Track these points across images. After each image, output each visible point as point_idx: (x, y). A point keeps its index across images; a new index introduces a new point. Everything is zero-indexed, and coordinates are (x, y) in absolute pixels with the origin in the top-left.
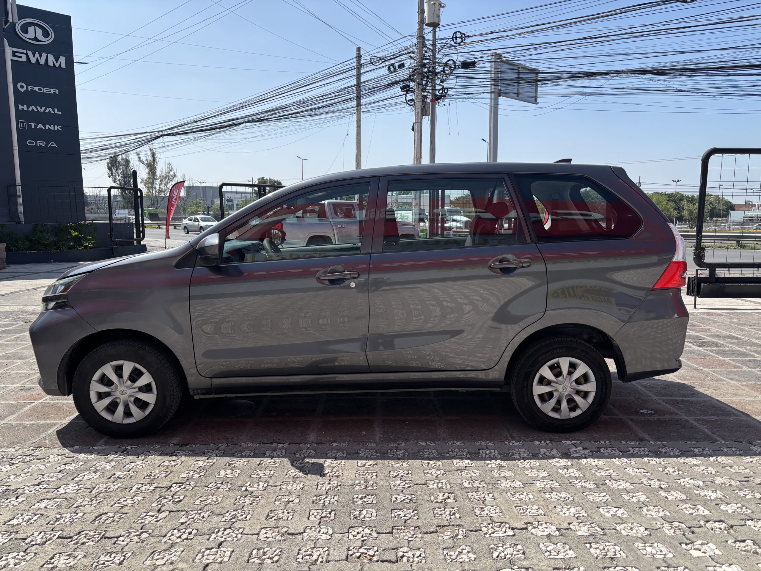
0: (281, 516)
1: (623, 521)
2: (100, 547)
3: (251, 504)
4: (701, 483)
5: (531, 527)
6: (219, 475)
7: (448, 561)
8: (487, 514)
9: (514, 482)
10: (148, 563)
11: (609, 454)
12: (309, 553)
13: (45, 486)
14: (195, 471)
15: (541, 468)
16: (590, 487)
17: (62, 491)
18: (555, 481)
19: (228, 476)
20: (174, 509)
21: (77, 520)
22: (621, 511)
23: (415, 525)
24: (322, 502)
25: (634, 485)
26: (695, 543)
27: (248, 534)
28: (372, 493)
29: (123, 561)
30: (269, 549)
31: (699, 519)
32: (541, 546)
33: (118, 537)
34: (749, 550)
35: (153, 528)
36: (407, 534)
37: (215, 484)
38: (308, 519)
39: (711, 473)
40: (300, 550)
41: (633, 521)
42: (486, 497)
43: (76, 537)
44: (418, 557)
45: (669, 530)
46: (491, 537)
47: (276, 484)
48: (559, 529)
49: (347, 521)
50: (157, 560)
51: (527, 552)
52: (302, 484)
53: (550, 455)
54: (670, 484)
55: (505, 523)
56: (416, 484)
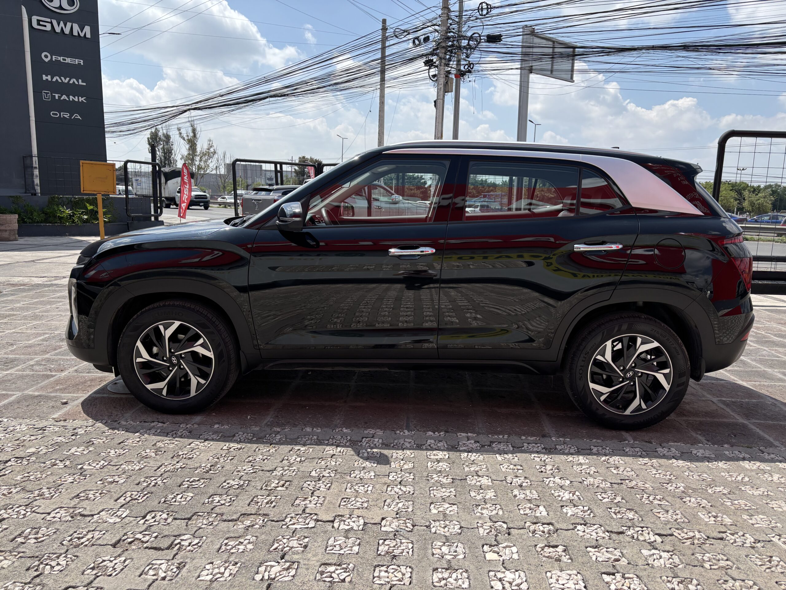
0: (90, 496)
1: (445, 518)
3: (72, 482)
4: (568, 483)
6: (67, 452)
7: (220, 551)
8: (305, 505)
11: (499, 449)
12: (82, 535)
14: (47, 446)
15: (413, 459)
16: (444, 482)
18: (412, 474)
19: (76, 453)
23: (220, 512)
24: (147, 484)
25: (495, 482)
26: (500, 546)
27: (38, 513)
28: (208, 477)
30: (46, 529)
31: (525, 521)
32: (332, 539)
34: (553, 556)
36: (205, 521)
37: (53, 461)
38: (116, 501)
39: (589, 473)
40: (75, 532)
41: (455, 519)
42: (322, 487)
44: (194, 545)
45: (485, 530)
46: (288, 528)
47: (118, 464)
48: (365, 524)
49: (153, 504)
51: (309, 545)
52: (145, 464)
53: (434, 447)
54: (533, 483)
55: (316, 514)
56: (263, 470)
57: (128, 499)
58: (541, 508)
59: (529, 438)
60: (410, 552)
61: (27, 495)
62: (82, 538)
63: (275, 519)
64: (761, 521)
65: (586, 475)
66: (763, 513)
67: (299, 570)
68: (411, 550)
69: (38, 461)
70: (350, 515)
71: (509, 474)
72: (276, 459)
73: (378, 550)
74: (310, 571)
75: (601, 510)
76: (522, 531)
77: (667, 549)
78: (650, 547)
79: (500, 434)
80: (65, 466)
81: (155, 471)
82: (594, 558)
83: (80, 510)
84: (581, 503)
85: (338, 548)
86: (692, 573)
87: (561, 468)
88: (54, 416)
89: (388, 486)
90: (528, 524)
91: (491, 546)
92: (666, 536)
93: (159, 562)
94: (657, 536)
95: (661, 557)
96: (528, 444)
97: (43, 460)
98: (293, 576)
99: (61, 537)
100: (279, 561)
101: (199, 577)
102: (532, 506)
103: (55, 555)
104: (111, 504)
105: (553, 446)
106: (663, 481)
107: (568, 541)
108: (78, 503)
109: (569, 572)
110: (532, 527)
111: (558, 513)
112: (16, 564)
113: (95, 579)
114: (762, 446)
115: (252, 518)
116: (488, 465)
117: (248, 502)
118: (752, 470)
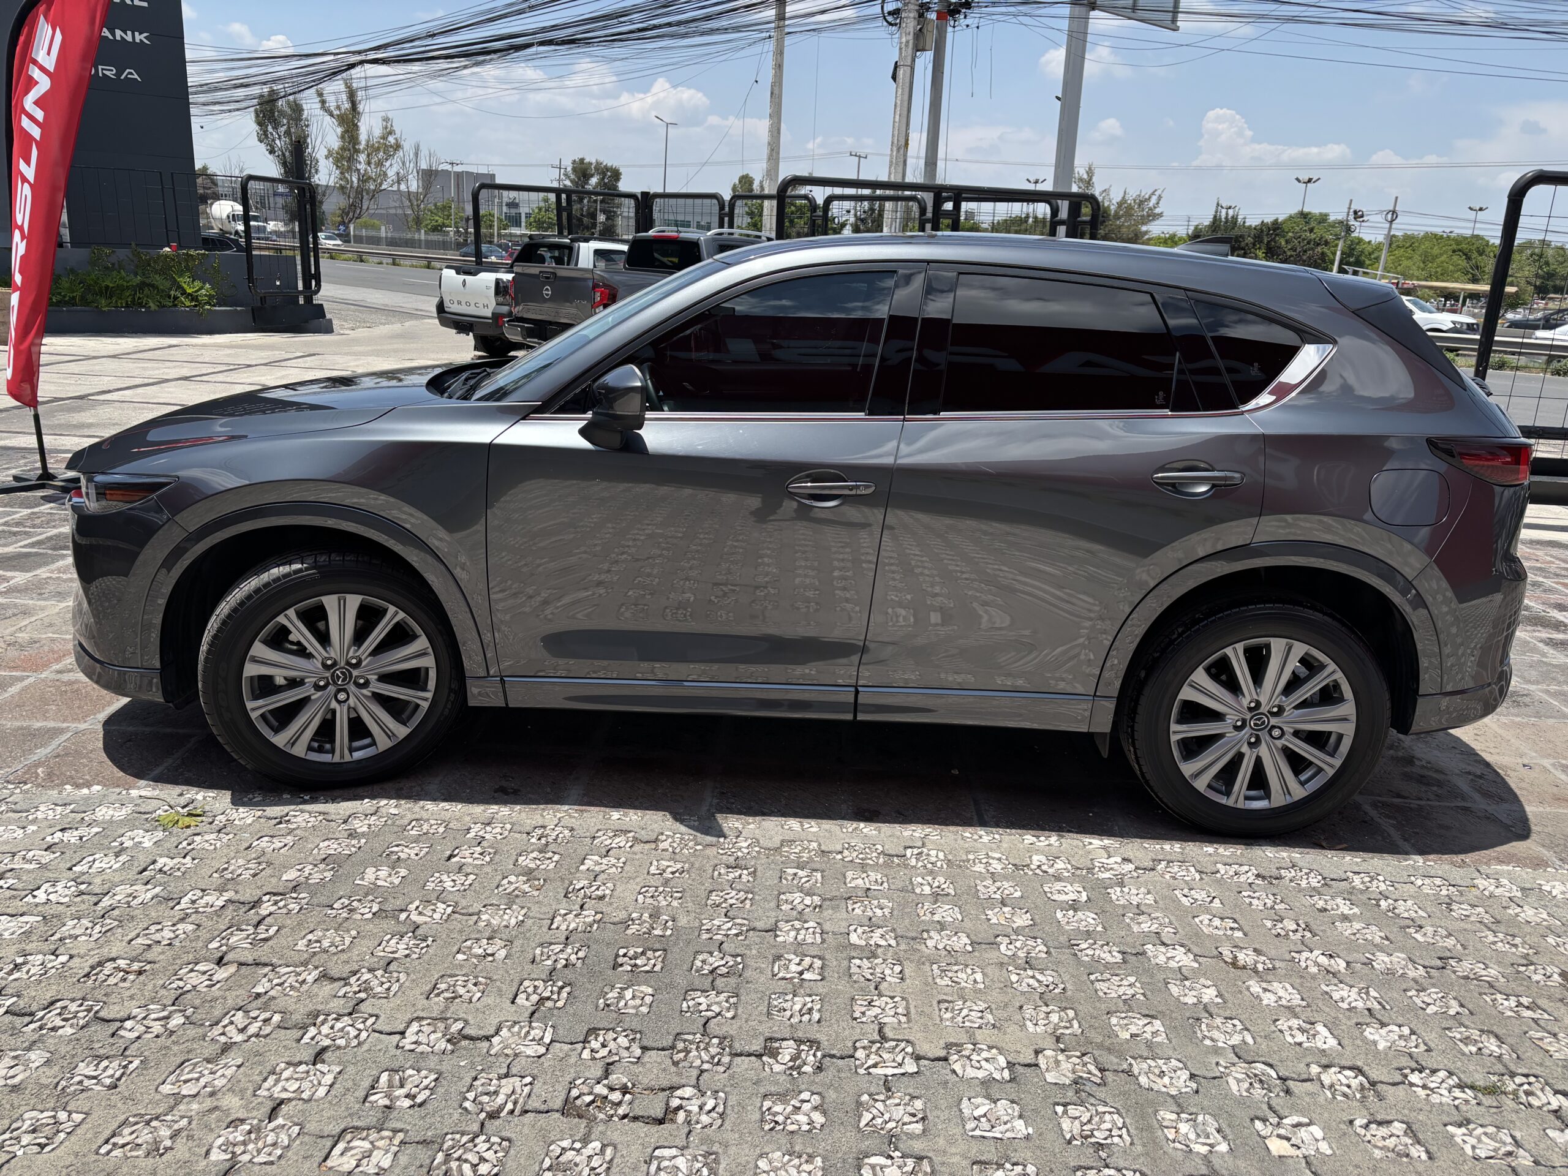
1: (1152, 1051)
2: (83, 1041)
4: (1343, 964)
5: (956, 1057)
6: (363, 879)
7: (767, 1127)
8: (875, 1017)
9: (955, 938)
10: (166, 1089)
12: (492, 1089)
13: (11, 881)
14: (315, 865)
15: (1022, 903)
16: (1109, 959)
17: (41, 896)
18: (1039, 941)
19: (379, 883)
20: (250, 960)
21: (54, 970)
22: (1157, 1024)
23: (720, 1033)
24: (549, 962)
25: (1201, 959)
26: (1285, 1122)
27: (381, 1032)
29: (119, 1079)
30: (415, 1072)
31: (1309, 1060)
32: (965, 1103)
33: (122, 1021)
35: (197, 1002)
36: (702, 1053)
37: (347, 902)
38: (513, 1002)
40: (475, 1079)
41: (1170, 1053)
42: (888, 972)
43: (41, 1014)
44: (710, 1112)
45: (1238, 1081)
46: (869, 1074)
47: (471, 910)
48: (1011, 1065)
49: (589, 1012)
50: (185, 1082)
52: (523, 912)
54: (1278, 964)
55: (908, 1041)
56: (754, 929)
57: (535, 998)
60: (1125, 1136)
62: (496, 1093)
68: (1124, 1130)
69: (315, 901)
70: (974, 1045)
72: (765, 899)
75: (1434, 1035)
76: (1310, 1087)
78: (1558, 1123)
79: (1163, 840)
80: (374, 914)
81: (549, 929)
82: (1469, 1151)
83: (458, 1025)
84: (1391, 1019)
85: (985, 1124)
87: (1314, 927)
89: (1009, 971)
91: (1267, 1122)
93: (667, 1153)
94: (1560, 1096)
96: (1224, 864)
97: (323, 900)
99: (455, 1092)
102: (1301, 1022)
103: (465, 1139)
104: (508, 1012)
105: (1275, 873)
106: (1516, 960)
107: (1406, 1112)
108: (447, 1008)
111: (1359, 1042)
116: (1172, 918)
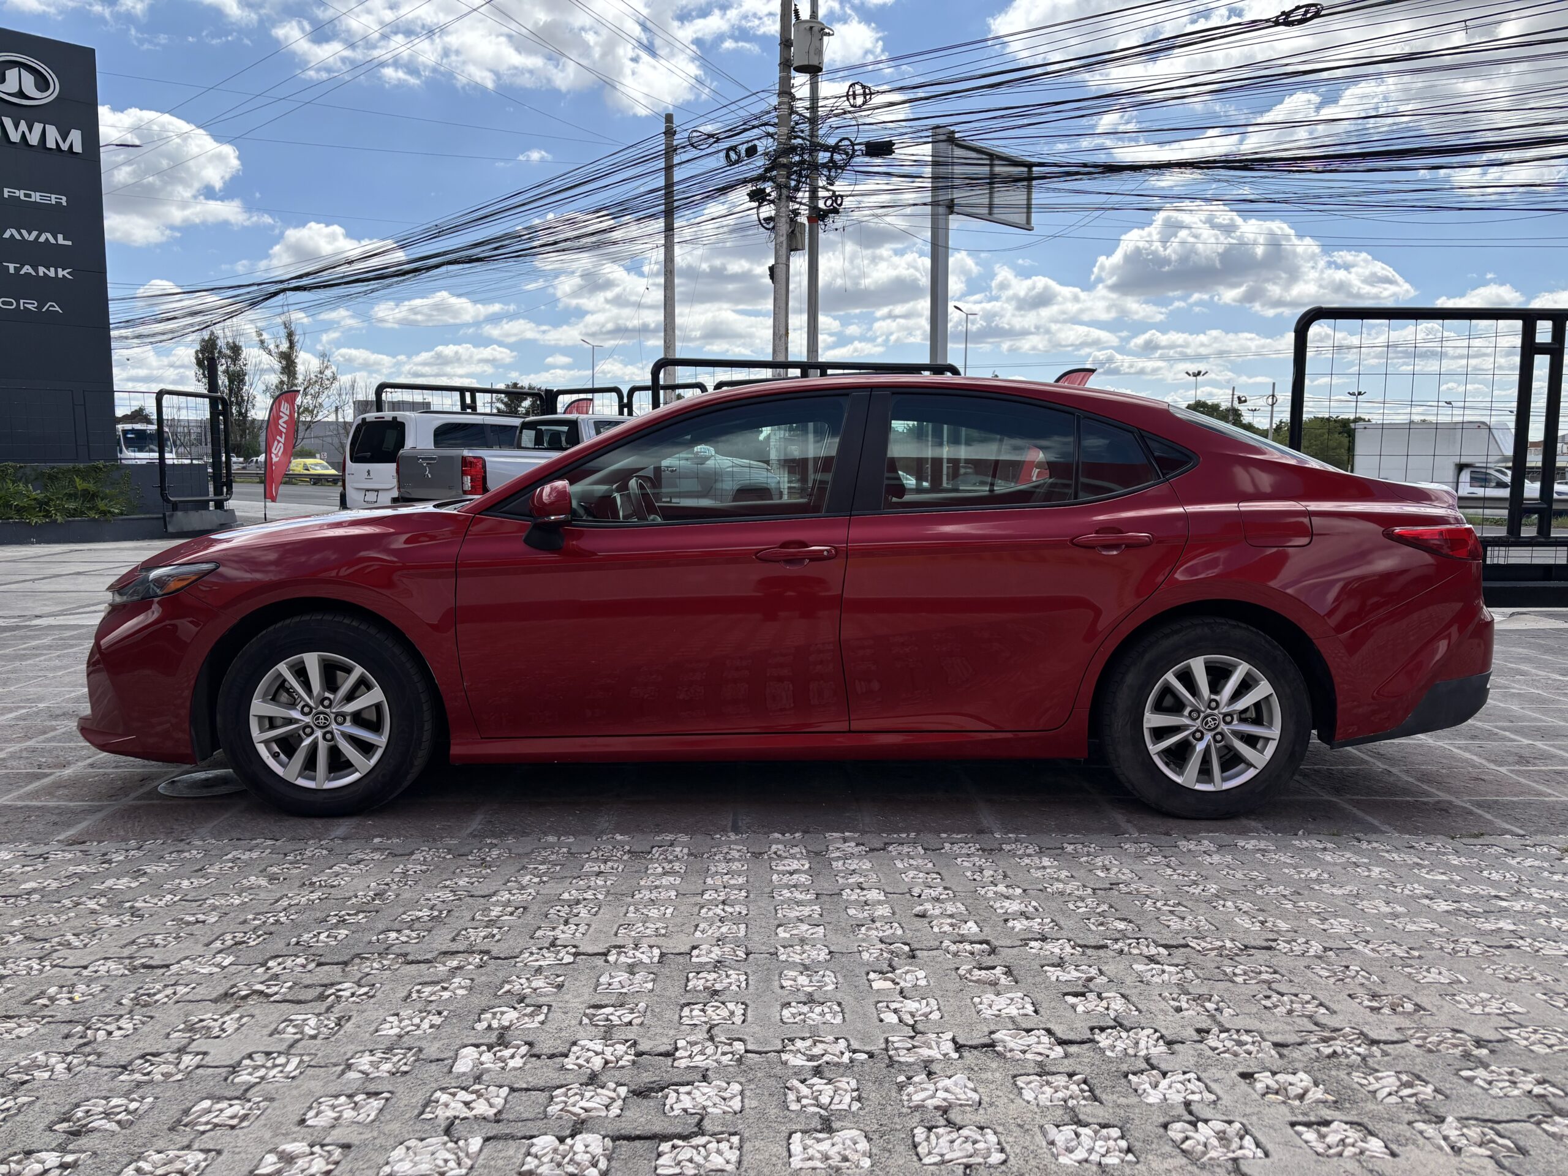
0: (157, 941)
3: (119, 925)
18: (744, 891)
19: (115, 887)
23: (399, 952)
25: (890, 895)
26: (897, 971)
28: (371, 909)
31: (945, 939)
32: (606, 976)
34: (985, 979)
39: (1057, 878)
41: (820, 942)
45: (871, 953)
46: (526, 965)
48: (662, 955)
49: (279, 945)
51: (567, 984)
52: (251, 897)
54: (958, 894)
58: (971, 924)
59: (954, 836)
61: (39, 945)
62: (156, 994)
63: (501, 955)
64: (1340, 926)
65: (1051, 882)
66: (1344, 917)
67: (550, 1015)
68: (744, 983)
69: (46, 899)
70: (636, 945)
71: (918, 884)
72: (494, 881)
73: (686, 986)
74: (570, 1015)
75: (1072, 921)
76: (934, 953)
77: (1175, 961)
78: (1147, 962)
79: (902, 832)
81: (272, 904)
82: (1053, 978)
83: (143, 960)
84: (1039, 915)
85: (616, 985)
86: (1213, 989)
88: (60, 838)
89: (702, 907)
90: (944, 945)
91: (881, 972)
92: (1177, 947)
93: (301, 1017)
94: (1161, 949)
95: (1163, 972)
96: (952, 844)
97: (55, 899)
98: (542, 1023)
99: (116, 995)
100: (516, 1006)
101: (377, 1031)
102: (954, 921)
103: (111, 1018)
104: (199, 949)
105: (996, 846)
106: (1183, 883)
107: (1012, 961)
109: (1009, 995)
110: (953, 948)
111: (998, 928)
112: (42, 1031)
113: (189, 1044)
114: (1359, 832)
115: (461, 957)
116: (880, 874)
117: (450, 937)
118: (1335, 864)
